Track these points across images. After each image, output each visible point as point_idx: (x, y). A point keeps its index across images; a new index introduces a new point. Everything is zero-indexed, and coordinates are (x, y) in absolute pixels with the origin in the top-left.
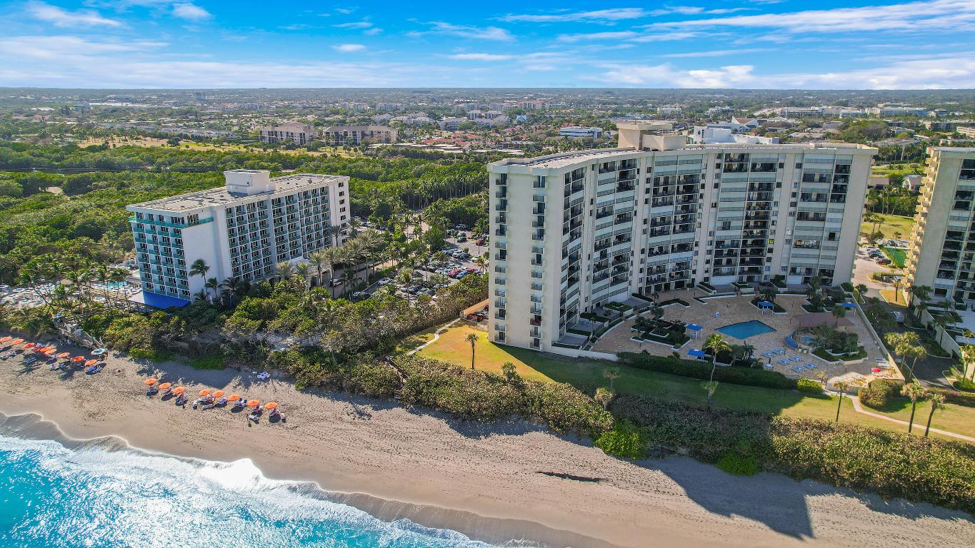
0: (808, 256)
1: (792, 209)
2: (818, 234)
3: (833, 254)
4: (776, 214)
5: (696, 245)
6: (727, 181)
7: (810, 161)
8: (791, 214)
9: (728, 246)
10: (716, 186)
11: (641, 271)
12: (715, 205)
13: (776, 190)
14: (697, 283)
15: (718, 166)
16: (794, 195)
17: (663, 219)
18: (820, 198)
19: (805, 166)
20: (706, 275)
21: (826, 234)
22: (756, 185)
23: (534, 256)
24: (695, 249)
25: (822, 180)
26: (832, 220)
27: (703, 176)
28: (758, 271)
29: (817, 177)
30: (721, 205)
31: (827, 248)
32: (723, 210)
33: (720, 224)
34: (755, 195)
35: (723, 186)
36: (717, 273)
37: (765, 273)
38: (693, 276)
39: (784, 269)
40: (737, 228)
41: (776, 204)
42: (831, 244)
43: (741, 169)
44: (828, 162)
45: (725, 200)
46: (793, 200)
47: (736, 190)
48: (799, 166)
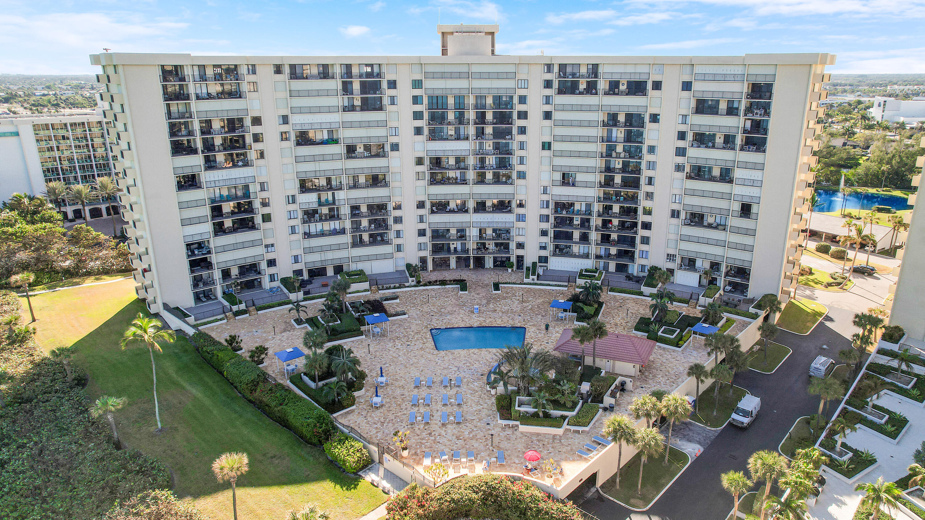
0: (707, 242)
1: (680, 160)
2: (723, 204)
3: (747, 240)
4: (651, 165)
5: (521, 205)
6: (563, 108)
7: (705, 78)
8: (679, 168)
9: (579, 213)
10: (548, 115)
11: (422, 233)
12: (546, 146)
13: (649, 125)
14: (528, 262)
15: (548, 84)
16: (682, 136)
17: (458, 160)
18: (729, 141)
19: (697, 86)
20: (543, 253)
21: (736, 207)
22: (622, 118)
24: (521, 211)
25: (732, 111)
26: (744, 183)
27: (523, 100)
28: (630, 255)
29: (723, 106)
30: (556, 146)
31: (738, 231)
32: (562, 154)
33: (558, 176)
34: (619, 133)
35: (557, 115)
36: (560, 251)
37: (639, 261)
38: (520, 252)
39: (671, 257)
40: (586, 185)
41: (652, 150)
42: (744, 223)
43: (591, 89)
44: (734, 78)
45: (563, 139)
46: (681, 144)
47: (580, 124)
48: (687, 86)
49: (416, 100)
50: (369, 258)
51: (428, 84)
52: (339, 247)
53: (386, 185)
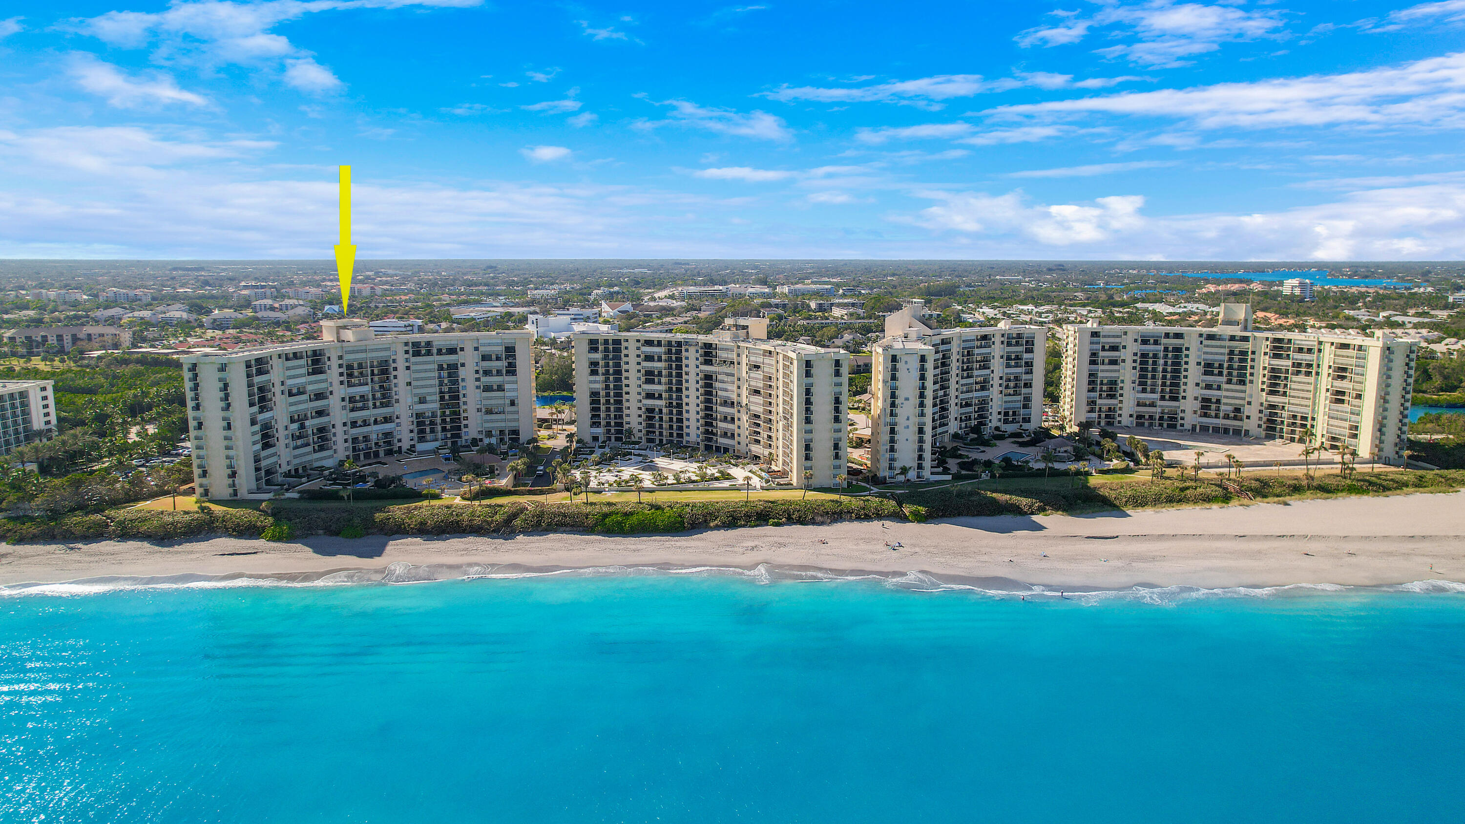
0: (497, 421)
1: (478, 383)
2: (501, 402)
3: (516, 416)
4: (464, 387)
5: (397, 418)
6: (416, 363)
7: (484, 345)
8: (478, 387)
9: (428, 417)
10: (408, 368)
11: (346, 441)
12: (409, 384)
13: (460, 368)
14: (404, 449)
15: (407, 352)
16: (477, 372)
17: (362, 397)
18: (499, 373)
19: (481, 349)
20: (412, 443)
21: (508, 402)
22: (445, 366)
23: (225, 423)
24: (397, 421)
25: (498, 359)
26: (510, 390)
27: (394, 361)
28: (459, 436)
29: (494, 357)
30: (414, 383)
31: (509, 413)
32: (417, 387)
33: (417, 399)
34: (445, 374)
35: (413, 368)
36: (422, 440)
37: (464, 438)
38: (399, 444)
39: (480, 432)
40: (432, 402)
41: (463, 380)
42: (513, 409)
43: (429, 353)
44: (498, 345)
45: (417, 379)
46: (477, 376)
47: (426, 371)
48: (476, 349)
49: (340, 366)
50: (322, 459)
51: (347, 357)
52: (308, 453)
53: (328, 415)
